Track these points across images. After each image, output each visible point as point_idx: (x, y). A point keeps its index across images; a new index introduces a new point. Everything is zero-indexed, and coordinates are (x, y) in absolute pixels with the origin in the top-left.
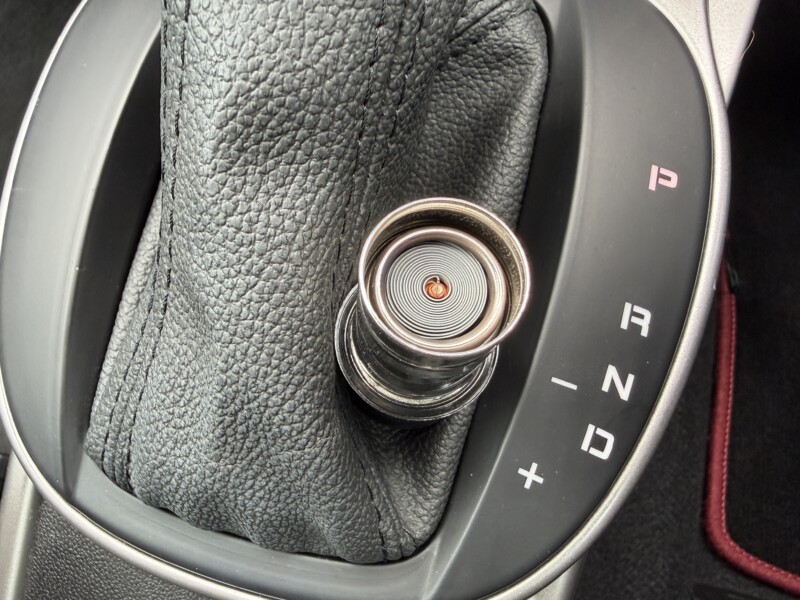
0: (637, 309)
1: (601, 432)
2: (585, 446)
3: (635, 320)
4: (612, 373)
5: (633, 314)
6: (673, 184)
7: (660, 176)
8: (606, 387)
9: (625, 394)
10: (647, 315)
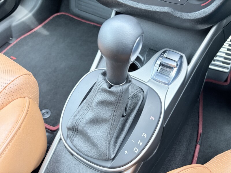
0: (145, 134)
1: (136, 149)
2: (134, 150)
3: (144, 135)
4: (140, 141)
5: (144, 134)
6: (153, 119)
7: (152, 118)
8: (138, 143)
9: (141, 144)
10: (146, 135)
